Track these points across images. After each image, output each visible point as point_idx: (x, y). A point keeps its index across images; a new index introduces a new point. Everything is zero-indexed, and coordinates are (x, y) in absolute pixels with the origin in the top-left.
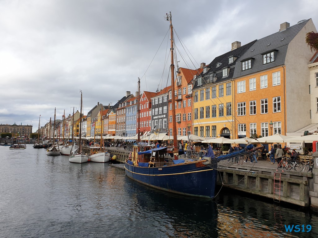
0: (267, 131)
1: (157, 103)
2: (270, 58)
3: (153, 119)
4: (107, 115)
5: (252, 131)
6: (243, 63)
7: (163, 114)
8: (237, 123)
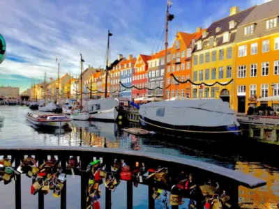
0: (267, 92)
1: (153, 66)
2: (273, 23)
3: (149, 81)
4: (101, 78)
5: (252, 92)
6: (246, 28)
7: (160, 76)
8: (236, 85)
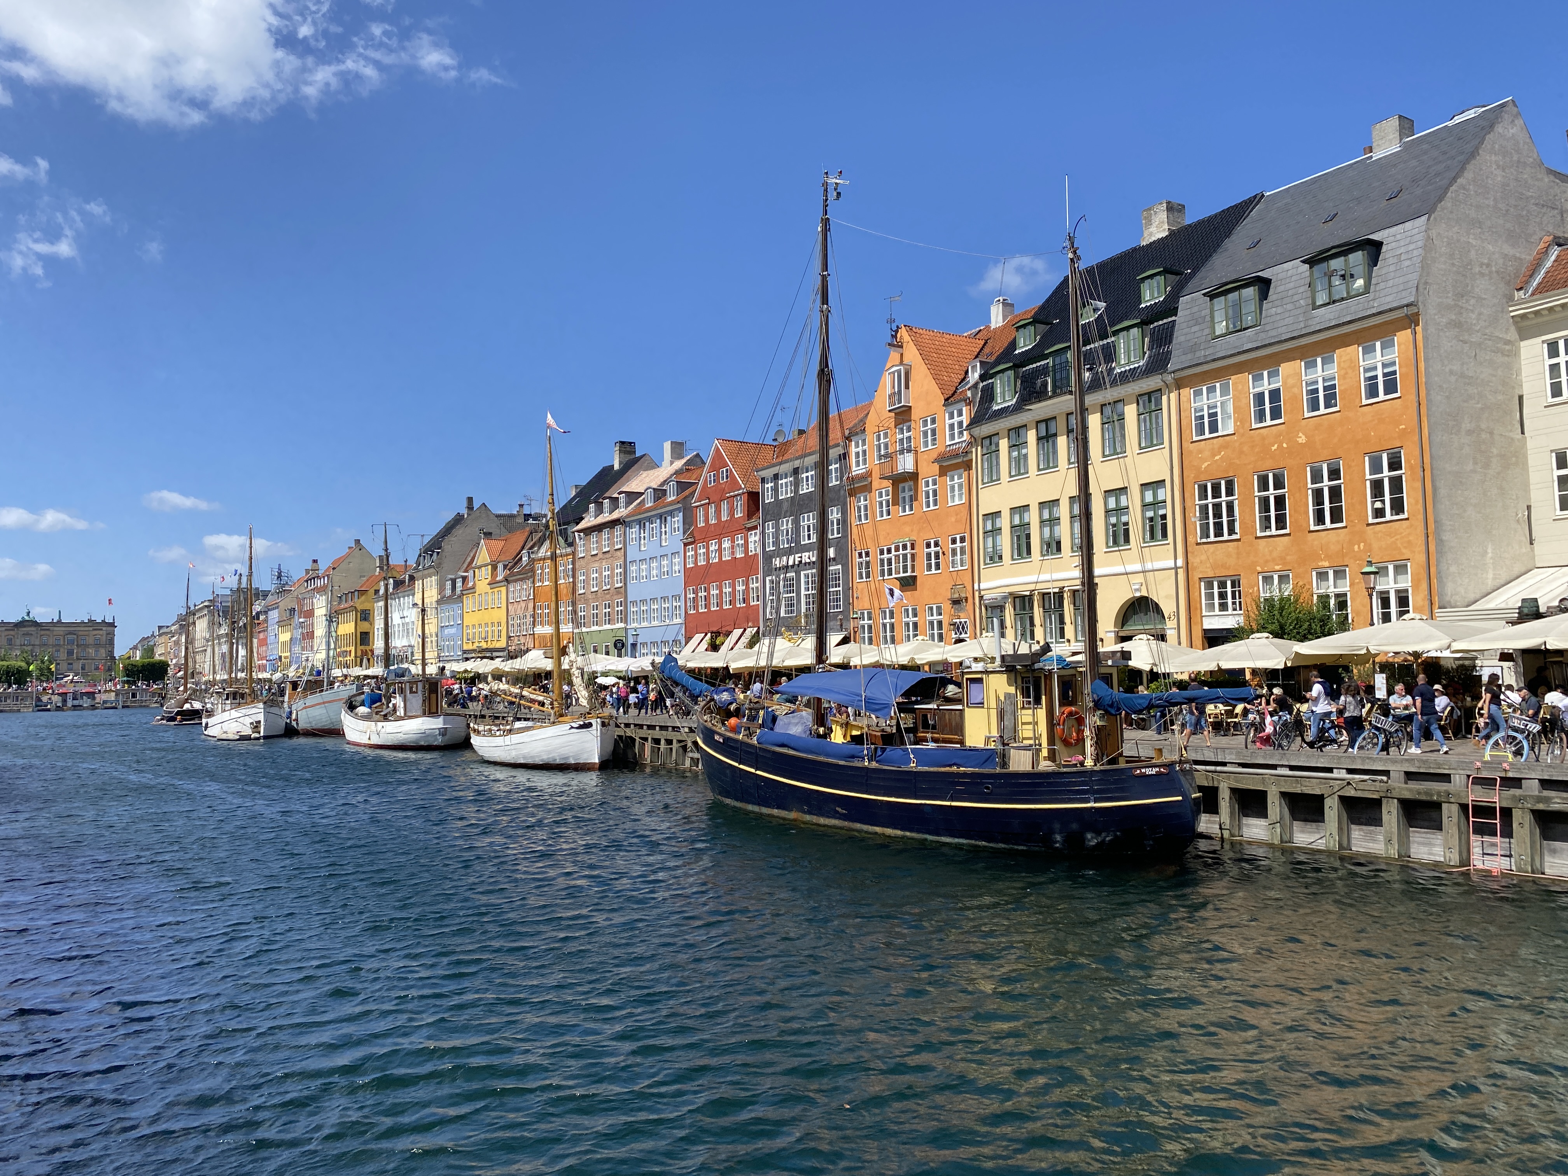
0: (1342, 605)
1: (786, 494)
2: (1348, 277)
4: (525, 559)
8: (1195, 576)
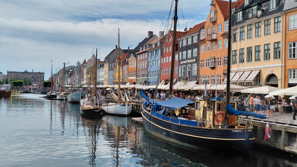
1: (185, 45)
3: (180, 65)
4: (127, 61)
7: (192, 58)
8: (287, 68)
